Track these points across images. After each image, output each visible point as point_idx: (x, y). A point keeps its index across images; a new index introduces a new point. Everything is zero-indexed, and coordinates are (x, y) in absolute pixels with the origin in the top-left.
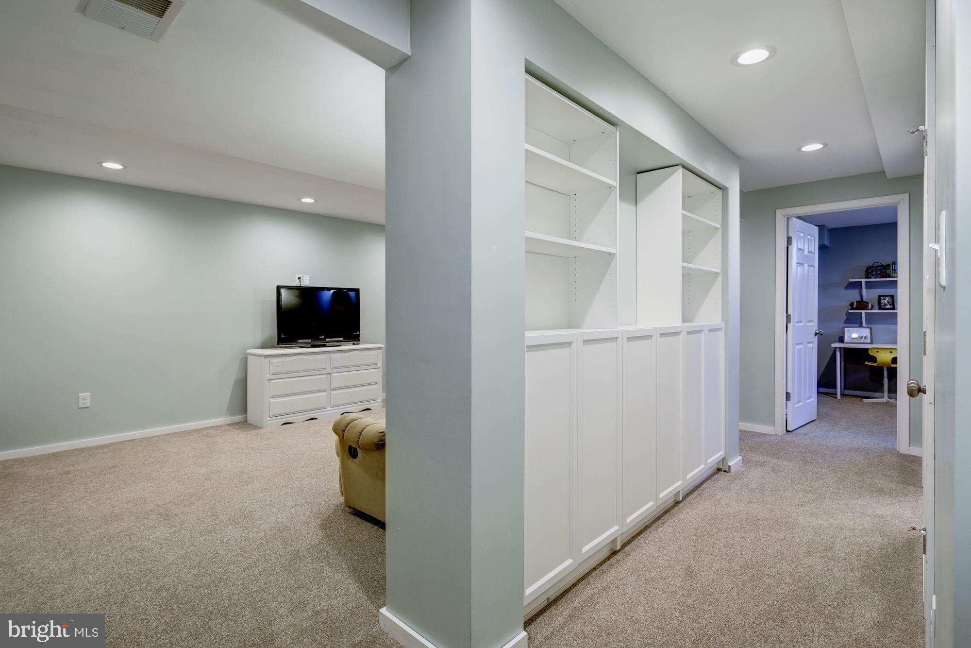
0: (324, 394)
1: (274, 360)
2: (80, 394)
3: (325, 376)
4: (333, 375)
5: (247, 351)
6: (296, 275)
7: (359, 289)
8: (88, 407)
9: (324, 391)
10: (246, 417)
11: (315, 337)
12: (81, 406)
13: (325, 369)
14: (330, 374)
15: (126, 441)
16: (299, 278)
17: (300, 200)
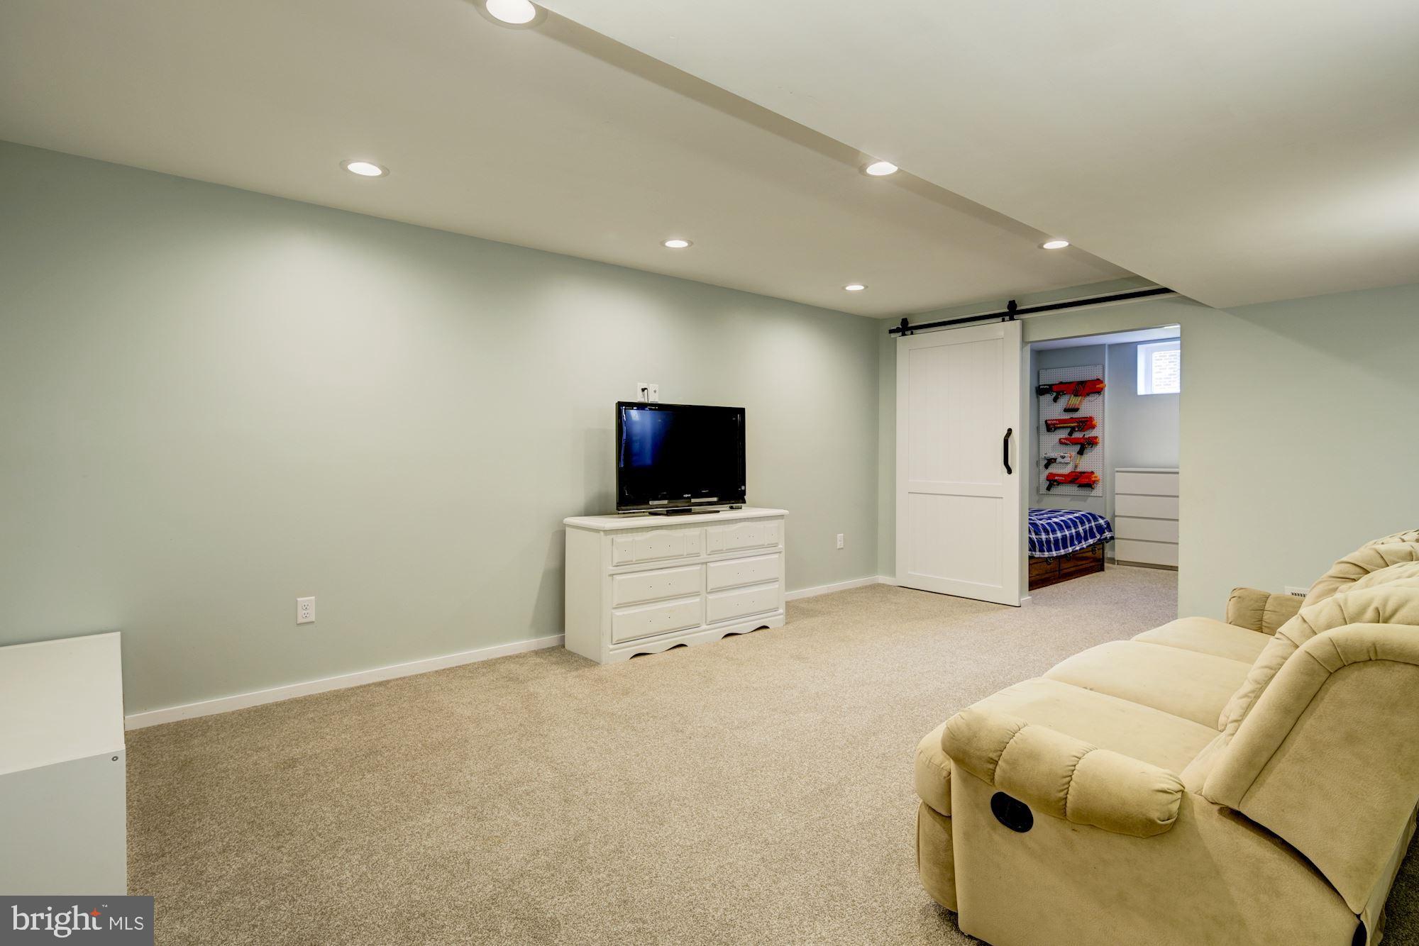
0: (697, 600)
1: (621, 539)
2: (298, 599)
3: (698, 567)
4: (711, 565)
5: (566, 519)
6: (639, 384)
7: (744, 409)
8: (313, 622)
9: (696, 594)
10: (563, 639)
11: (674, 495)
12: (300, 620)
13: (698, 555)
14: (706, 563)
15: (375, 684)
16: (643, 390)
17: (664, 246)
